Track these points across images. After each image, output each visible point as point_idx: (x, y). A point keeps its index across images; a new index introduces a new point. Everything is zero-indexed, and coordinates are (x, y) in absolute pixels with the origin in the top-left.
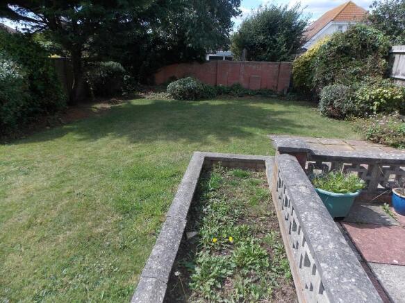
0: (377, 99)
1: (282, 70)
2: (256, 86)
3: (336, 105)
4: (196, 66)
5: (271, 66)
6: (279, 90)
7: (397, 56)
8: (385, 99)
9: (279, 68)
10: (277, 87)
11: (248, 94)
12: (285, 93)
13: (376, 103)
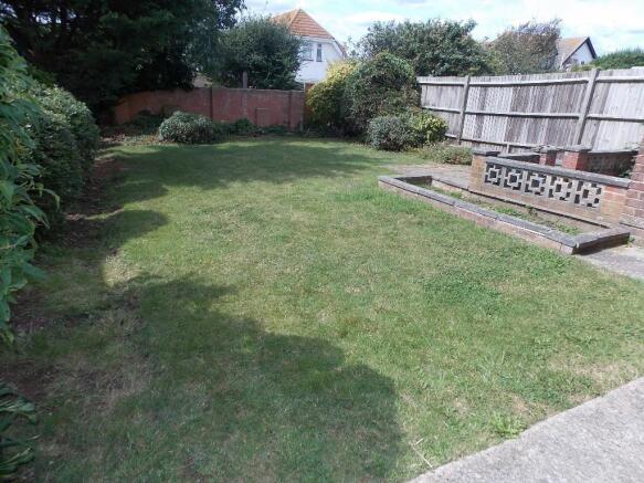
0: (429, 128)
1: (293, 100)
2: (265, 122)
3: (392, 136)
4: (179, 94)
5: (280, 96)
6: (293, 125)
7: (424, 88)
8: (436, 127)
9: (290, 98)
10: (289, 123)
11: (261, 133)
12: (301, 129)
13: (429, 132)
